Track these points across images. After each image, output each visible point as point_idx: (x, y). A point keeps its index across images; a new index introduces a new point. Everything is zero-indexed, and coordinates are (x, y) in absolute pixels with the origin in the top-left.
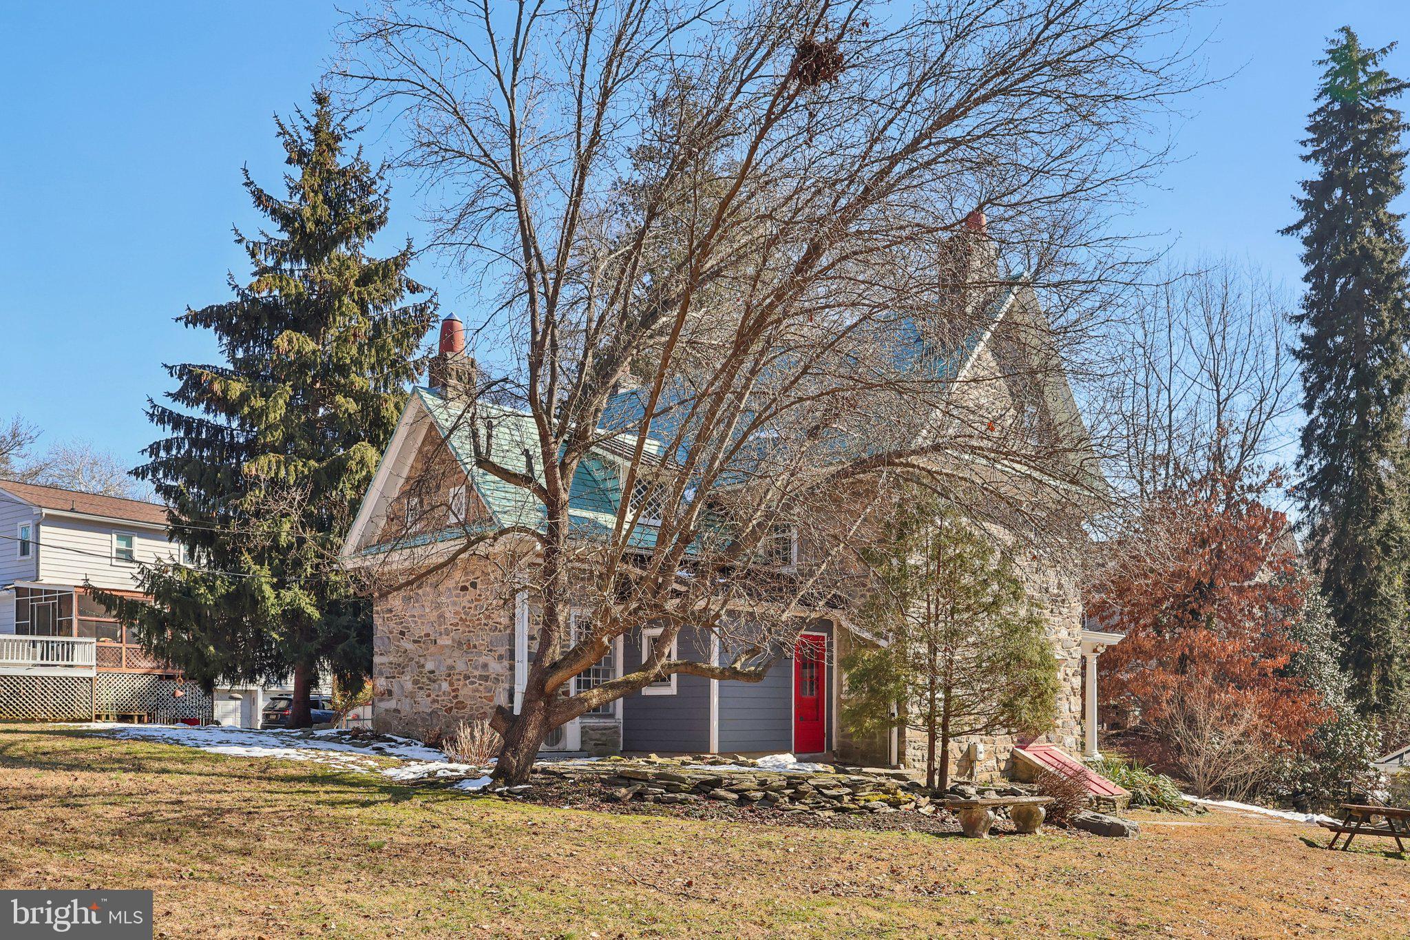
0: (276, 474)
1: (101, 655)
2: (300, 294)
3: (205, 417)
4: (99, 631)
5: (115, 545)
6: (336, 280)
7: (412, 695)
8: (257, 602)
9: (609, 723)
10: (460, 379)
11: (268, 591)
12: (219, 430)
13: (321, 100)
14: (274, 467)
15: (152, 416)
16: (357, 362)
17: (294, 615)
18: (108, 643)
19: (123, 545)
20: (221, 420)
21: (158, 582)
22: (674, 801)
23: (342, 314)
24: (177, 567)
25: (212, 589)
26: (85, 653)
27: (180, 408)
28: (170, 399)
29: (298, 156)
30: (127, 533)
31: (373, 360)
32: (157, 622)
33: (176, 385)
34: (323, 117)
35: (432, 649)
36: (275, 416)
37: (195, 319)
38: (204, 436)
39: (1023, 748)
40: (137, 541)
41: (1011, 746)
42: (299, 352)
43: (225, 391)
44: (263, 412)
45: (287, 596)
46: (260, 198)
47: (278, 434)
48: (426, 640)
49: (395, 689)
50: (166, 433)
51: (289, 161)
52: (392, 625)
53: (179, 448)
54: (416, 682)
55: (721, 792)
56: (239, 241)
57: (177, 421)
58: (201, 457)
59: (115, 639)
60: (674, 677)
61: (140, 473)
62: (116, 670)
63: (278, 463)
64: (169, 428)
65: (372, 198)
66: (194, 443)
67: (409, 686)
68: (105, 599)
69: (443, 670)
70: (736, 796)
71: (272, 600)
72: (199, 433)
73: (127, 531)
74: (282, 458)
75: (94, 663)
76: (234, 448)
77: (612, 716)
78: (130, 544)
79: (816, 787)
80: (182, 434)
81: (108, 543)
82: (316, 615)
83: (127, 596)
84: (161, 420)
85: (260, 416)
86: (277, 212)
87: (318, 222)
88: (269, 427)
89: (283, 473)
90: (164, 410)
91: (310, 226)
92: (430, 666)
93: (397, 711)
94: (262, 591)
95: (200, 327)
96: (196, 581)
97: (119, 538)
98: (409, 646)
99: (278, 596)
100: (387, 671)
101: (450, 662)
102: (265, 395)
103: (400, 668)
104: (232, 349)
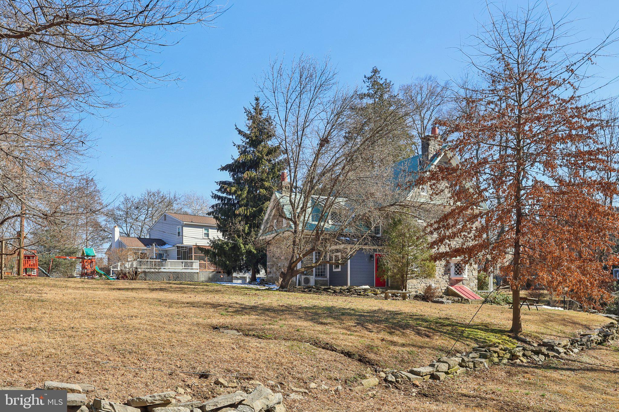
0: (244, 213)
1: (200, 265)
2: (251, 159)
3: (226, 196)
4: (200, 259)
5: (204, 232)
6: (260, 155)
7: (275, 273)
8: (239, 249)
9: (325, 279)
10: (286, 188)
11: (242, 246)
12: (230, 199)
13: (257, 99)
14: (243, 211)
15: (212, 197)
16: (267, 177)
17: (249, 252)
18: (202, 262)
19: (206, 232)
20: (231, 197)
21: (215, 244)
22: (318, 292)
23: (263, 164)
24: (219, 240)
25: (228, 246)
26: (196, 265)
27: (219, 194)
28: (217, 191)
29: (251, 118)
30: (207, 228)
31: (272, 176)
32: (214, 255)
33: (218, 187)
34: (257, 104)
35: (280, 260)
36: (244, 196)
37: (223, 169)
38: (226, 202)
39: (451, 286)
40: (210, 230)
41: (447, 285)
42: (250, 177)
43: (230, 191)
44: (241, 195)
45: (247, 247)
46: (240, 132)
47: (245, 201)
48: (278, 258)
49: (272, 271)
50: (216, 202)
51: (248, 119)
52: (271, 254)
53: (219, 206)
54: (276, 269)
55: (329, 290)
56: (234, 145)
57: (219, 198)
58: (225, 208)
59: (204, 261)
60: (340, 266)
61: (209, 214)
62: (204, 270)
63: (244, 209)
64: (217, 200)
65: (272, 127)
66: (223, 204)
67: (275, 270)
68: (200, 249)
69: (282, 266)
70: (333, 291)
71: (243, 248)
72: (225, 201)
73: (207, 227)
74: (246, 208)
75: (199, 268)
76: (234, 205)
77: (326, 277)
78: (208, 231)
79: (355, 290)
80: (220, 202)
81: (202, 231)
82: (255, 252)
83: (207, 248)
84: (215, 198)
85: (240, 196)
86: (245, 135)
87: (256, 137)
88: (243, 199)
89: (246, 212)
90: (216, 195)
91: (254, 138)
92: (279, 265)
93: (272, 277)
94: (240, 246)
95: (224, 171)
96: (223, 244)
97: (205, 230)
98: (275, 260)
99: (245, 247)
100: (270, 266)
101: (283, 263)
102: (241, 190)
103: (273, 265)
104: (233, 175)
